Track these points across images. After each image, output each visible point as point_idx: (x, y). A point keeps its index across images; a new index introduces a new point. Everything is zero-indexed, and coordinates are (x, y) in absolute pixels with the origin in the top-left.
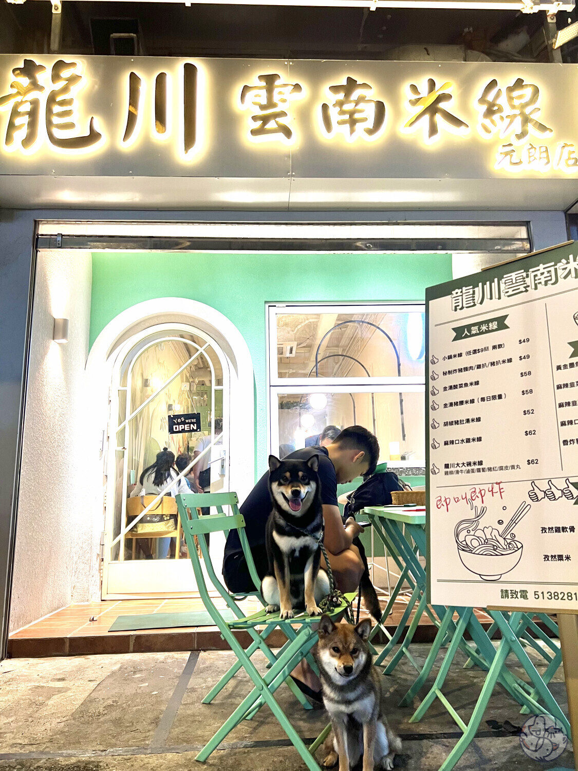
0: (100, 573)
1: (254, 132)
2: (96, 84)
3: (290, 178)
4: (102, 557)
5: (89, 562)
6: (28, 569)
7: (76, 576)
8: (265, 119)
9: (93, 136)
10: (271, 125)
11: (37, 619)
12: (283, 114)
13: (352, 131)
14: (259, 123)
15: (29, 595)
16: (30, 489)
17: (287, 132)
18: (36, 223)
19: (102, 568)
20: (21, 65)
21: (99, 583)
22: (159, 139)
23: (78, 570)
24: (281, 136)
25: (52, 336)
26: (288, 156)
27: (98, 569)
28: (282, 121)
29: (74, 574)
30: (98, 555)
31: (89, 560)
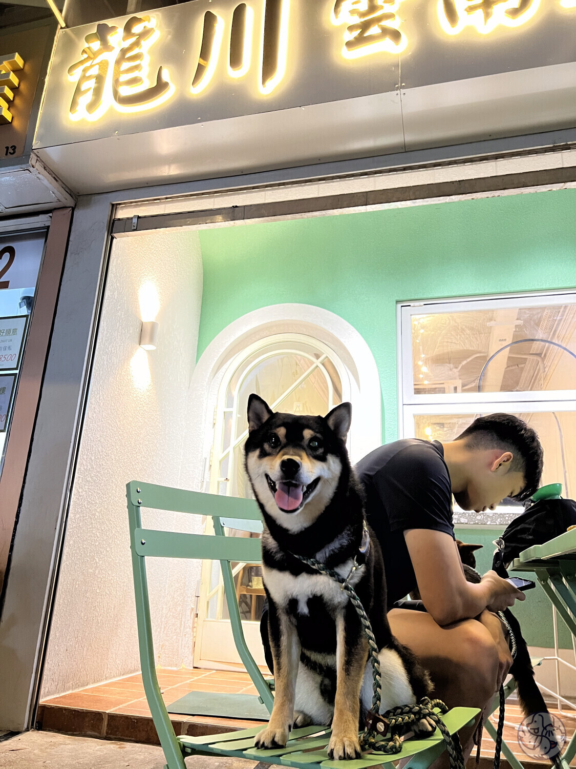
0: (193, 631)
1: (349, 44)
2: (169, 34)
3: (398, 91)
4: (196, 612)
5: (180, 617)
6: (85, 616)
7: (165, 632)
8: (365, 26)
9: (160, 86)
10: (374, 30)
11: (98, 682)
12: (389, 16)
13: (487, 15)
14: (356, 33)
15: (85, 649)
16: (94, 515)
17: (396, 35)
18: (114, 207)
19: (195, 625)
20: (95, 30)
21: (191, 644)
22: (235, 75)
23: (168, 626)
24: (388, 41)
25: (137, 340)
26: (397, 66)
27: (191, 627)
28: (386, 23)
29: (162, 630)
30: (192, 609)
31: (181, 615)
